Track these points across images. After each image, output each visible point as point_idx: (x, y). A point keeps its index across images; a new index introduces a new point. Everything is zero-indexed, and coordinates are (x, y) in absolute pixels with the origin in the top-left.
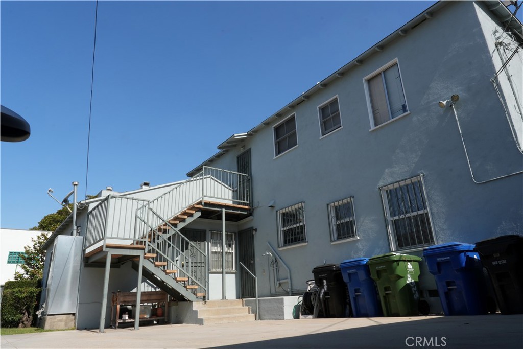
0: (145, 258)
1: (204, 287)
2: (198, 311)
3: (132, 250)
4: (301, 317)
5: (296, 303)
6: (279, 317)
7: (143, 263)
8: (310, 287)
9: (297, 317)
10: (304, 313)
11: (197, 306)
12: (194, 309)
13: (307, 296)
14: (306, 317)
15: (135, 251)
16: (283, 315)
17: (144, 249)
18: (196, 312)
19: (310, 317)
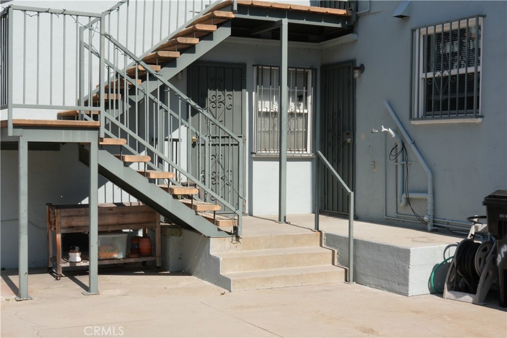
0: (101, 147)
1: (234, 209)
2: (221, 259)
3: (71, 132)
4: (447, 293)
5: (440, 261)
6: (396, 286)
7: (98, 158)
8: (476, 228)
9: (437, 291)
10: (454, 288)
11: (218, 247)
12: (213, 252)
13: (466, 251)
14: (457, 297)
15: (79, 132)
16: (407, 285)
17: (97, 128)
18: (216, 261)
19: (468, 298)
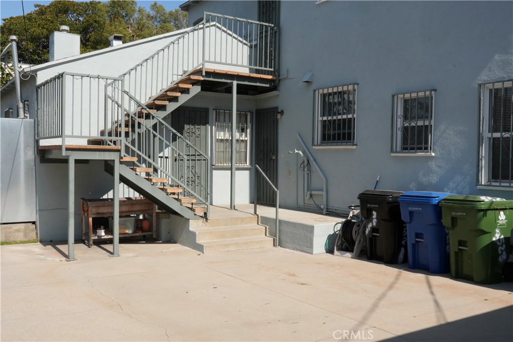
0: (121, 163)
1: (204, 202)
2: (197, 233)
3: (102, 153)
4: (336, 252)
5: (332, 232)
6: (306, 249)
7: (119, 170)
8: (353, 212)
9: (330, 251)
10: (340, 249)
11: (195, 225)
12: (191, 229)
13: (347, 227)
14: (342, 254)
15: (107, 153)
16: (312, 248)
17: (119, 151)
18: (194, 234)
19: (348, 255)
